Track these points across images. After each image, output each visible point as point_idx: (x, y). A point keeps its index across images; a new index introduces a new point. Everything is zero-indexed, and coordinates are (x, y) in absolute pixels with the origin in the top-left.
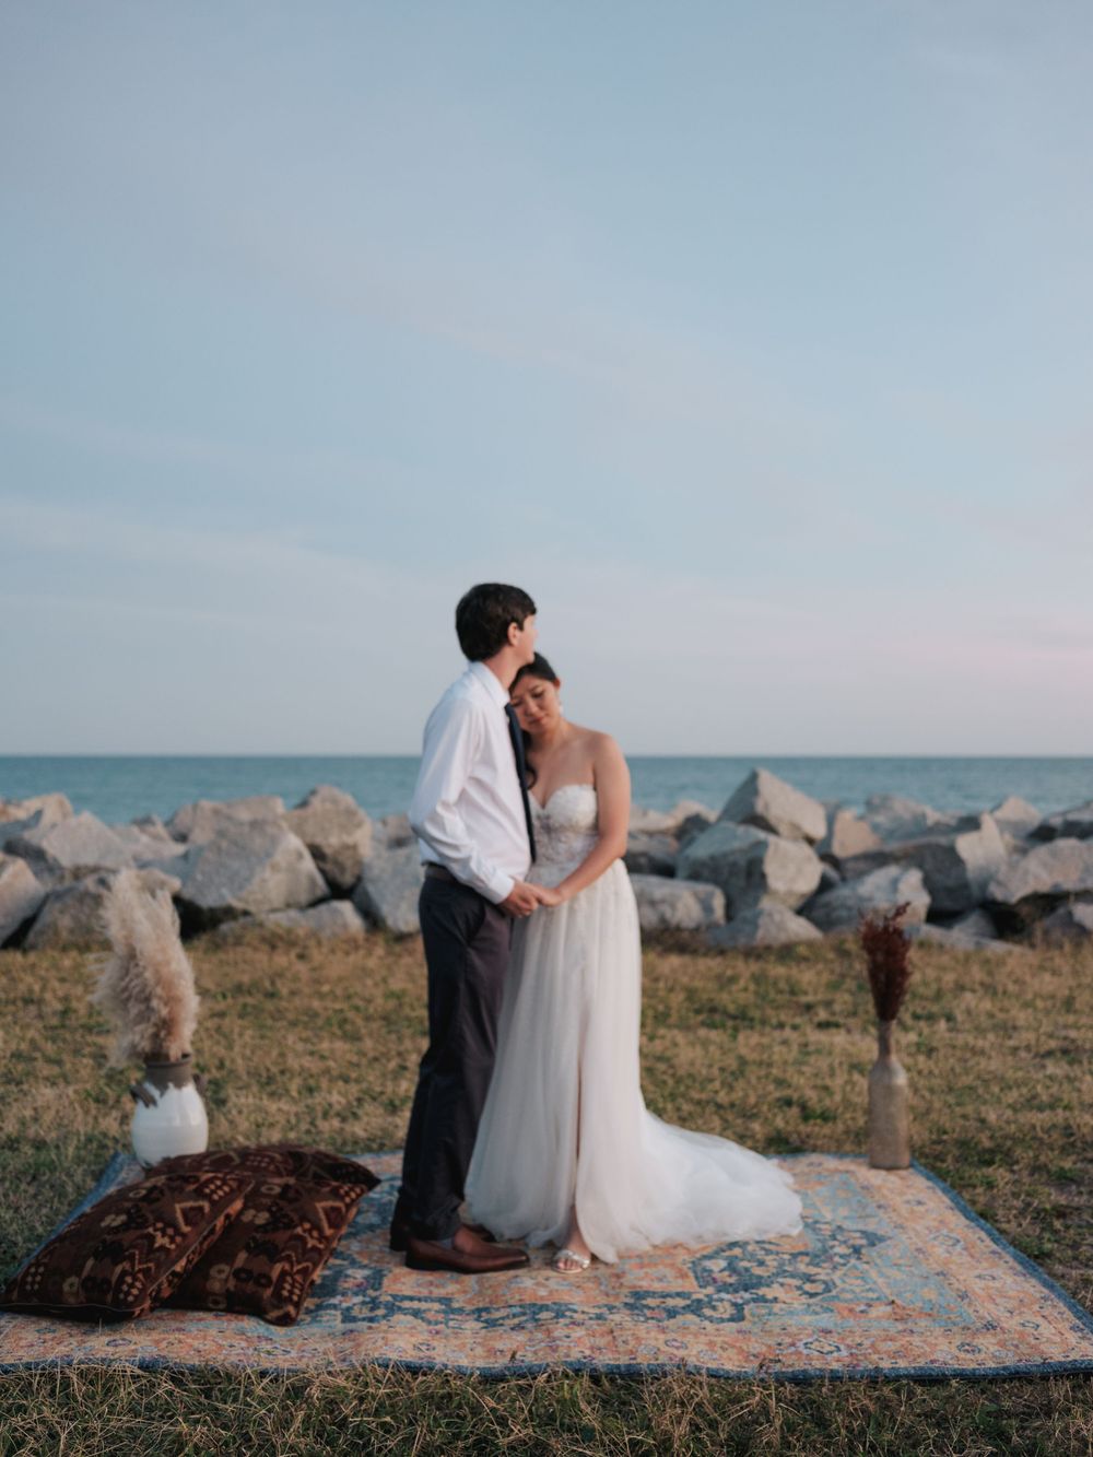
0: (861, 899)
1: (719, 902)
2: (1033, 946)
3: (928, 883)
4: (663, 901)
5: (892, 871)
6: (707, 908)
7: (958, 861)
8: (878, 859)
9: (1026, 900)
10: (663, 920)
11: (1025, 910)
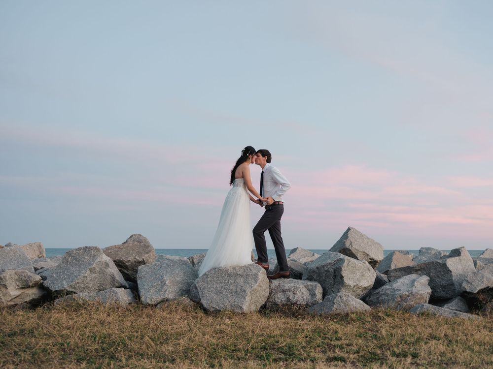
0: (394, 290)
1: (319, 291)
2: (484, 315)
3: (431, 283)
4: (289, 290)
5: (414, 276)
6: (313, 295)
7: (449, 271)
8: (408, 270)
9: (482, 291)
10: (288, 299)
11: (481, 297)
